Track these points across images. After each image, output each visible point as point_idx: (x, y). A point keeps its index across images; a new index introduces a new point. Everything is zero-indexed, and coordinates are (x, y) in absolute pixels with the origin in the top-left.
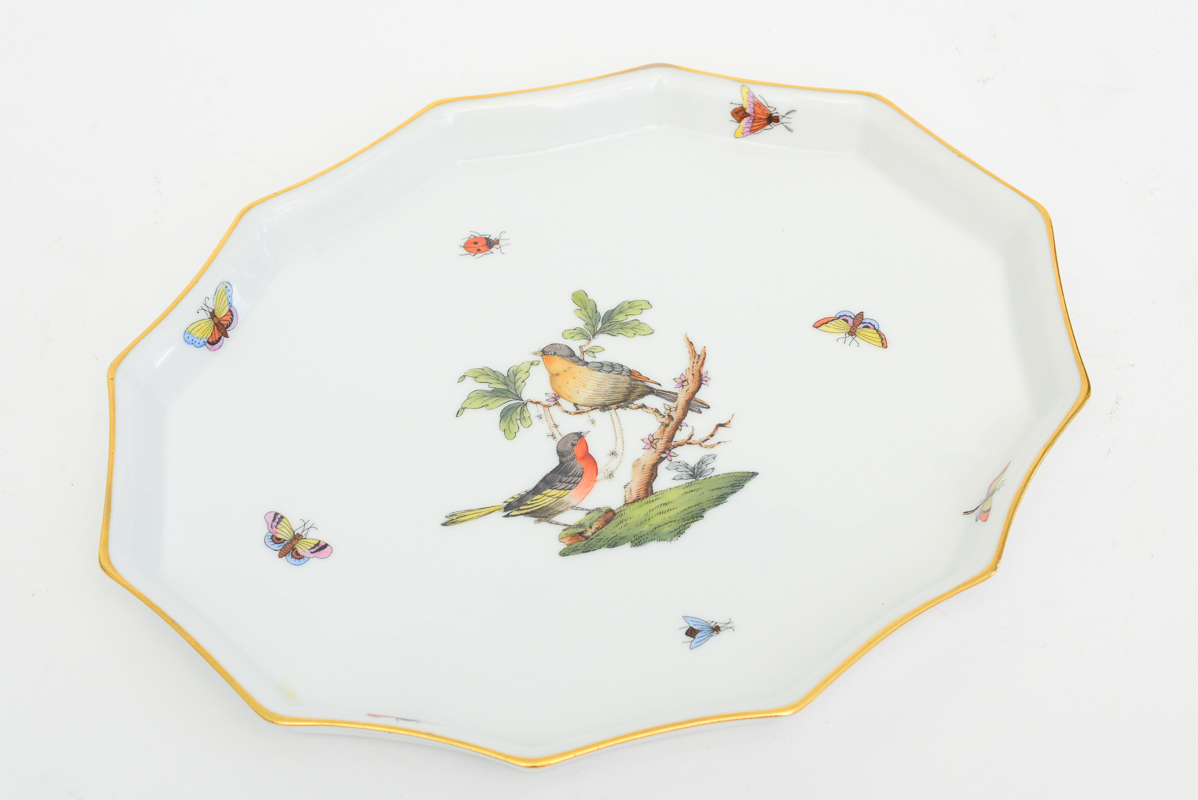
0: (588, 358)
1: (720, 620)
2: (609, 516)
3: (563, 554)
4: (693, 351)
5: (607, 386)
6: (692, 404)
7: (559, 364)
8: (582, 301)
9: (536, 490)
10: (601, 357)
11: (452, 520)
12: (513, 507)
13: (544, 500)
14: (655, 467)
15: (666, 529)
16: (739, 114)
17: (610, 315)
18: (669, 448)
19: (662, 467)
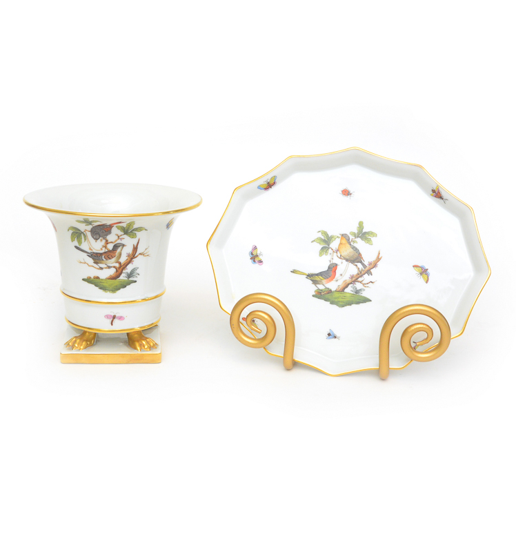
0: (352, 243)
1: (337, 335)
2: (330, 291)
3: (313, 296)
4: (378, 256)
5: (351, 254)
6: (369, 272)
7: (344, 241)
8: (361, 225)
9: (317, 275)
10: (355, 245)
11: (294, 272)
12: (310, 276)
13: (317, 278)
14: (349, 284)
15: (341, 303)
16: (434, 191)
17: (365, 233)
18: (355, 281)
19: (350, 285)
